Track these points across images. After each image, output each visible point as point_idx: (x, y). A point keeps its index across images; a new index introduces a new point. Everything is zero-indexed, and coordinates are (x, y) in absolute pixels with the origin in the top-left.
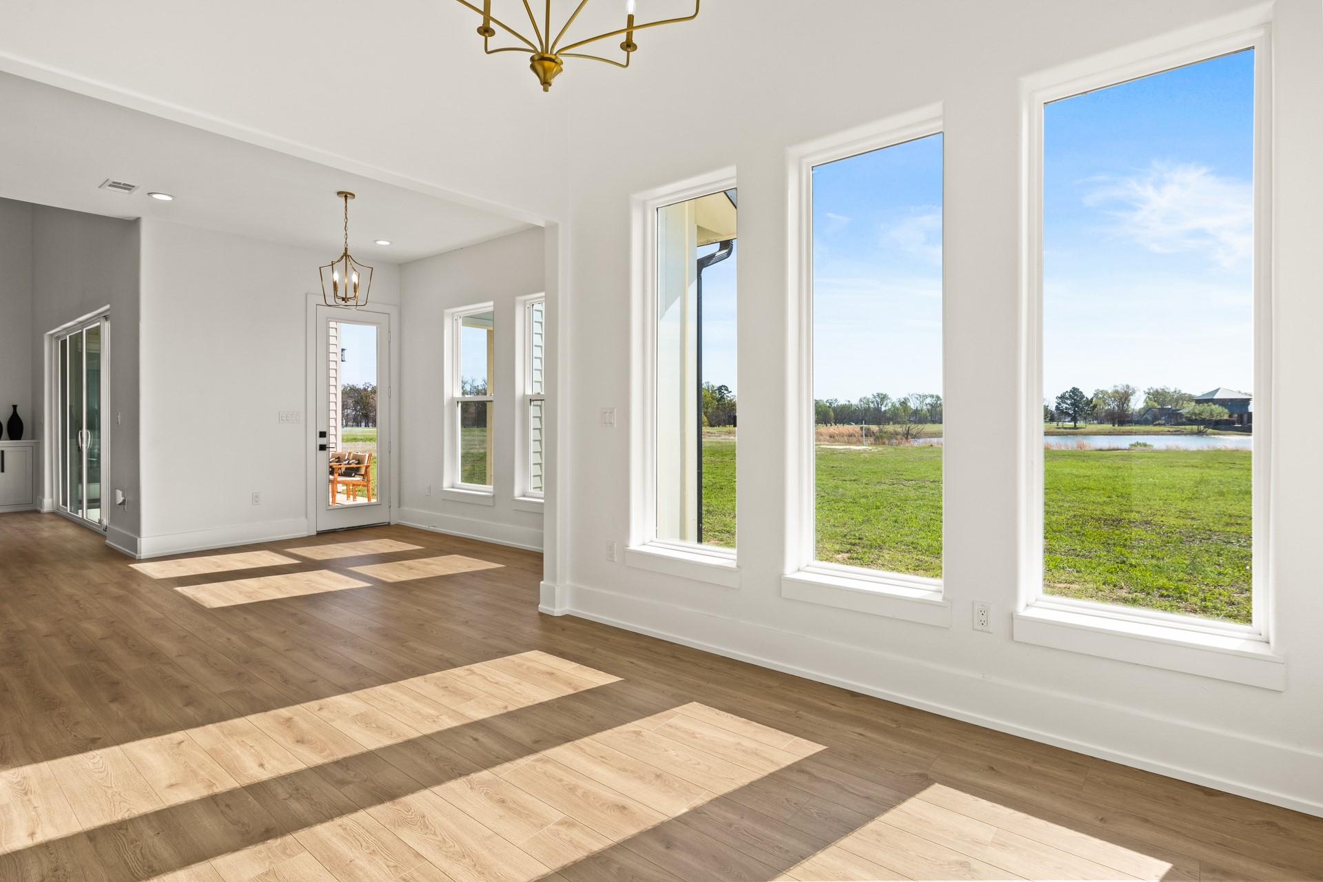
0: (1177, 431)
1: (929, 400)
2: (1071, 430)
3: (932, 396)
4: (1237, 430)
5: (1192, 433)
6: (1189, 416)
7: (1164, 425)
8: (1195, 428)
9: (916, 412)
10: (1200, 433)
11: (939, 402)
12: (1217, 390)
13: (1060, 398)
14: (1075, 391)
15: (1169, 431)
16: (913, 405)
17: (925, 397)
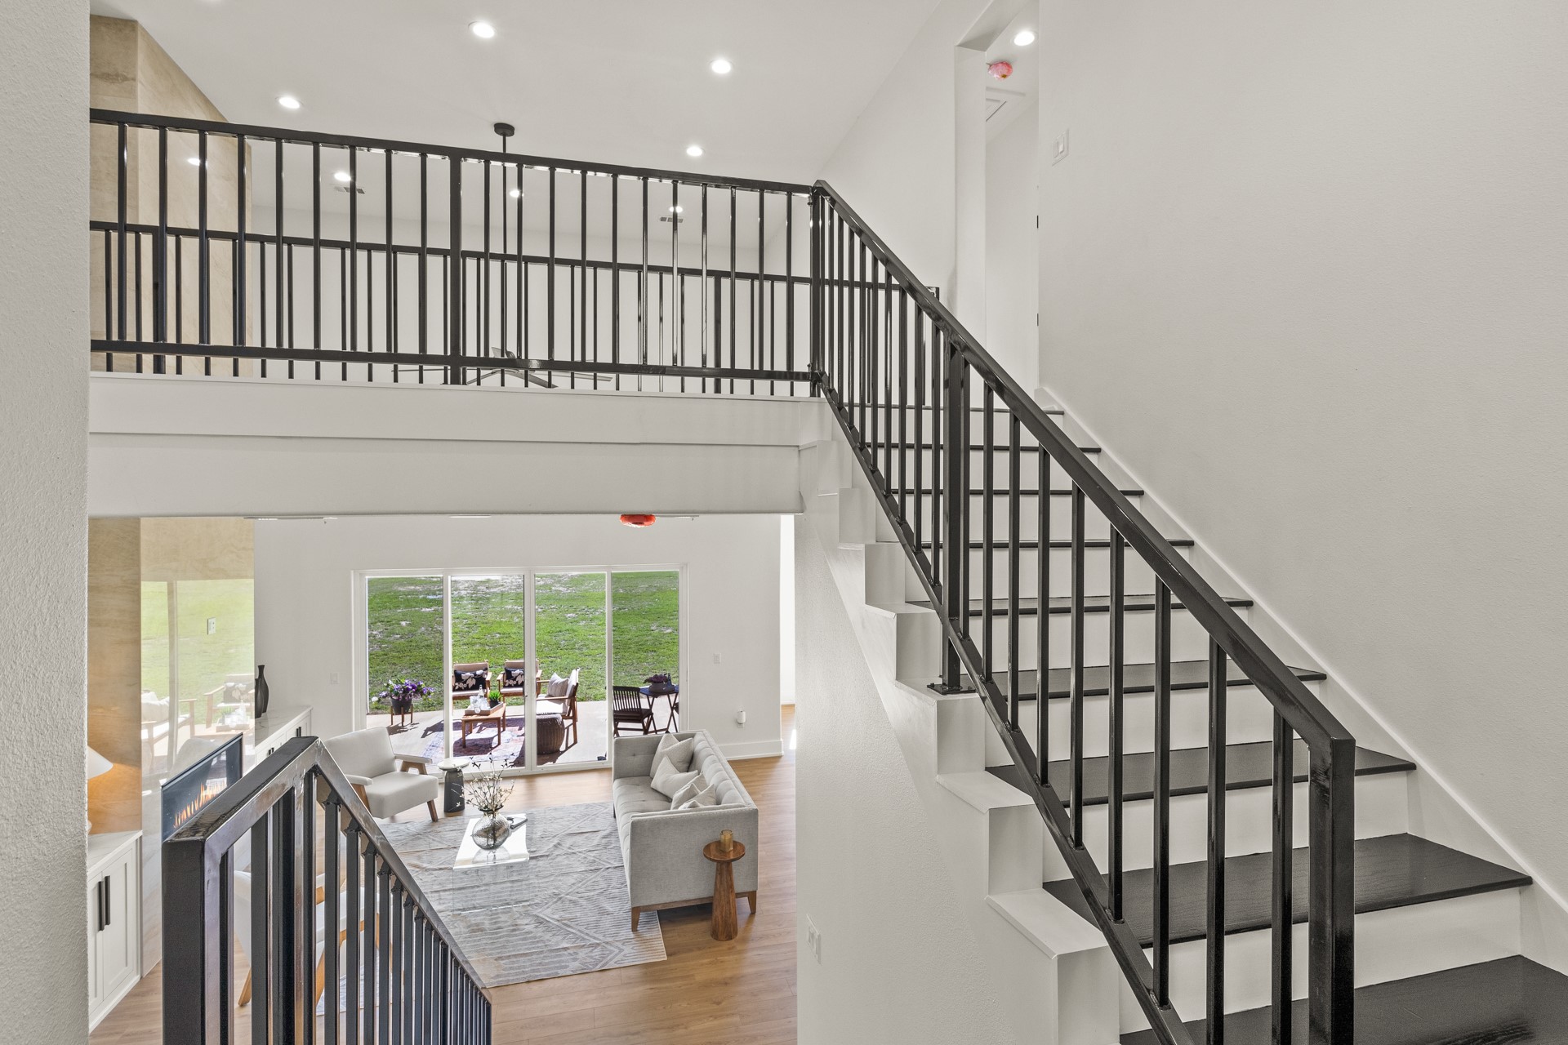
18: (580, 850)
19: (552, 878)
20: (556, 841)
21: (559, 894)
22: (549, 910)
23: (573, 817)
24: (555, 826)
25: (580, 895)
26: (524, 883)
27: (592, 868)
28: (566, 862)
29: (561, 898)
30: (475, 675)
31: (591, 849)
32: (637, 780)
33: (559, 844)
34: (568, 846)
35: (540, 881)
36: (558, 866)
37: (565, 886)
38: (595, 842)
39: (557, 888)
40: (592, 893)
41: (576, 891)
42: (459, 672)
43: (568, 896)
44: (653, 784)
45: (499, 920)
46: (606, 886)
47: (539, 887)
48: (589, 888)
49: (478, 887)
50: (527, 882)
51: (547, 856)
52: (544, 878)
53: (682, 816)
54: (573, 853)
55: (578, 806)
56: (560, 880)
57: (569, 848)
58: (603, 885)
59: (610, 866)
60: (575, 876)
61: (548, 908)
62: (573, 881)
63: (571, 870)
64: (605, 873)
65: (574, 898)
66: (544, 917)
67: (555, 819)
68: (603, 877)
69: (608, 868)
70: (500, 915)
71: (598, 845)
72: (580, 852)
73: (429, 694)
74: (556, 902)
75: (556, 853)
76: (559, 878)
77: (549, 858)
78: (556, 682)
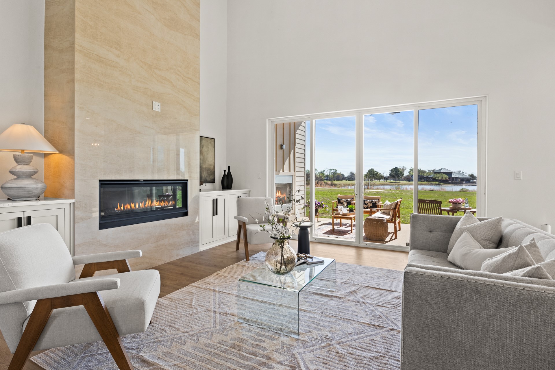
0: (431, 184)
1: (332, 171)
2: (395, 183)
3: (334, 170)
4: (449, 183)
5: (436, 185)
6: (435, 178)
7: (424, 181)
8: (437, 183)
9: (327, 176)
10: (439, 185)
11: (336, 172)
12: (442, 169)
13: (391, 171)
14: (396, 168)
15: (428, 184)
16: (327, 173)
17: (331, 170)
18: (370, 302)
19: (333, 320)
20: (354, 288)
21: (331, 340)
22: (311, 355)
23: (375, 275)
24: (359, 278)
25: (350, 350)
26: (308, 314)
27: (376, 324)
28: (354, 309)
29: (330, 345)
30: (347, 200)
31: (381, 304)
32: (433, 253)
33: (355, 291)
34: (361, 295)
35: (322, 318)
36: (345, 310)
37: (341, 333)
38: (387, 300)
39: (332, 332)
40: (365, 354)
41: (350, 343)
42: (340, 199)
43: (338, 346)
44: (450, 258)
45: (263, 344)
46: (383, 351)
47: (318, 324)
48: (364, 345)
49: (274, 305)
50: (311, 315)
51: (340, 298)
52: (327, 316)
53: (514, 287)
54: (364, 303)
55: (382, 270)
56: (339, 325)
57: (362, 298)
58: (381, 348)
59: (395, 328)
60: (356, 326)
61: (312, 351)
62: (351, 330)
63: (354, 318)
64: (387, 334)
65: (343, 351)
66: (300, 362)
67: (361, 273)
68: (384, 338)
69: (392, 330)
70: (266, 340)
71: (389, 303)
72: (370, 304)
73: (326, 208)
74: (323, 348)
75: (349, 298)
76: (339, 322)
77: (341, 300)
78: (387, 204)
